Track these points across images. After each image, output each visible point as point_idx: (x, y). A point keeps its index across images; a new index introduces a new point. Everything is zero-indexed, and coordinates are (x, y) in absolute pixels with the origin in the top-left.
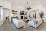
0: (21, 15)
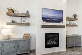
0: (43, 26)
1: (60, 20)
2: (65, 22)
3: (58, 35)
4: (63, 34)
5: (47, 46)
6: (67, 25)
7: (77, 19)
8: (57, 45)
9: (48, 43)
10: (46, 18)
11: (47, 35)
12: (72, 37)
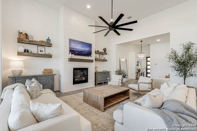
1: (89, 54)
2: (93, 56)
3: (86, 69)
4: (92, 68)
5: (75, 82)
6: (96, 60)
7: (106, 54)
8: (86, 81)
9: (76, 80)
10: (74, 51)
11: (75, 69)
12: (103, 72)
